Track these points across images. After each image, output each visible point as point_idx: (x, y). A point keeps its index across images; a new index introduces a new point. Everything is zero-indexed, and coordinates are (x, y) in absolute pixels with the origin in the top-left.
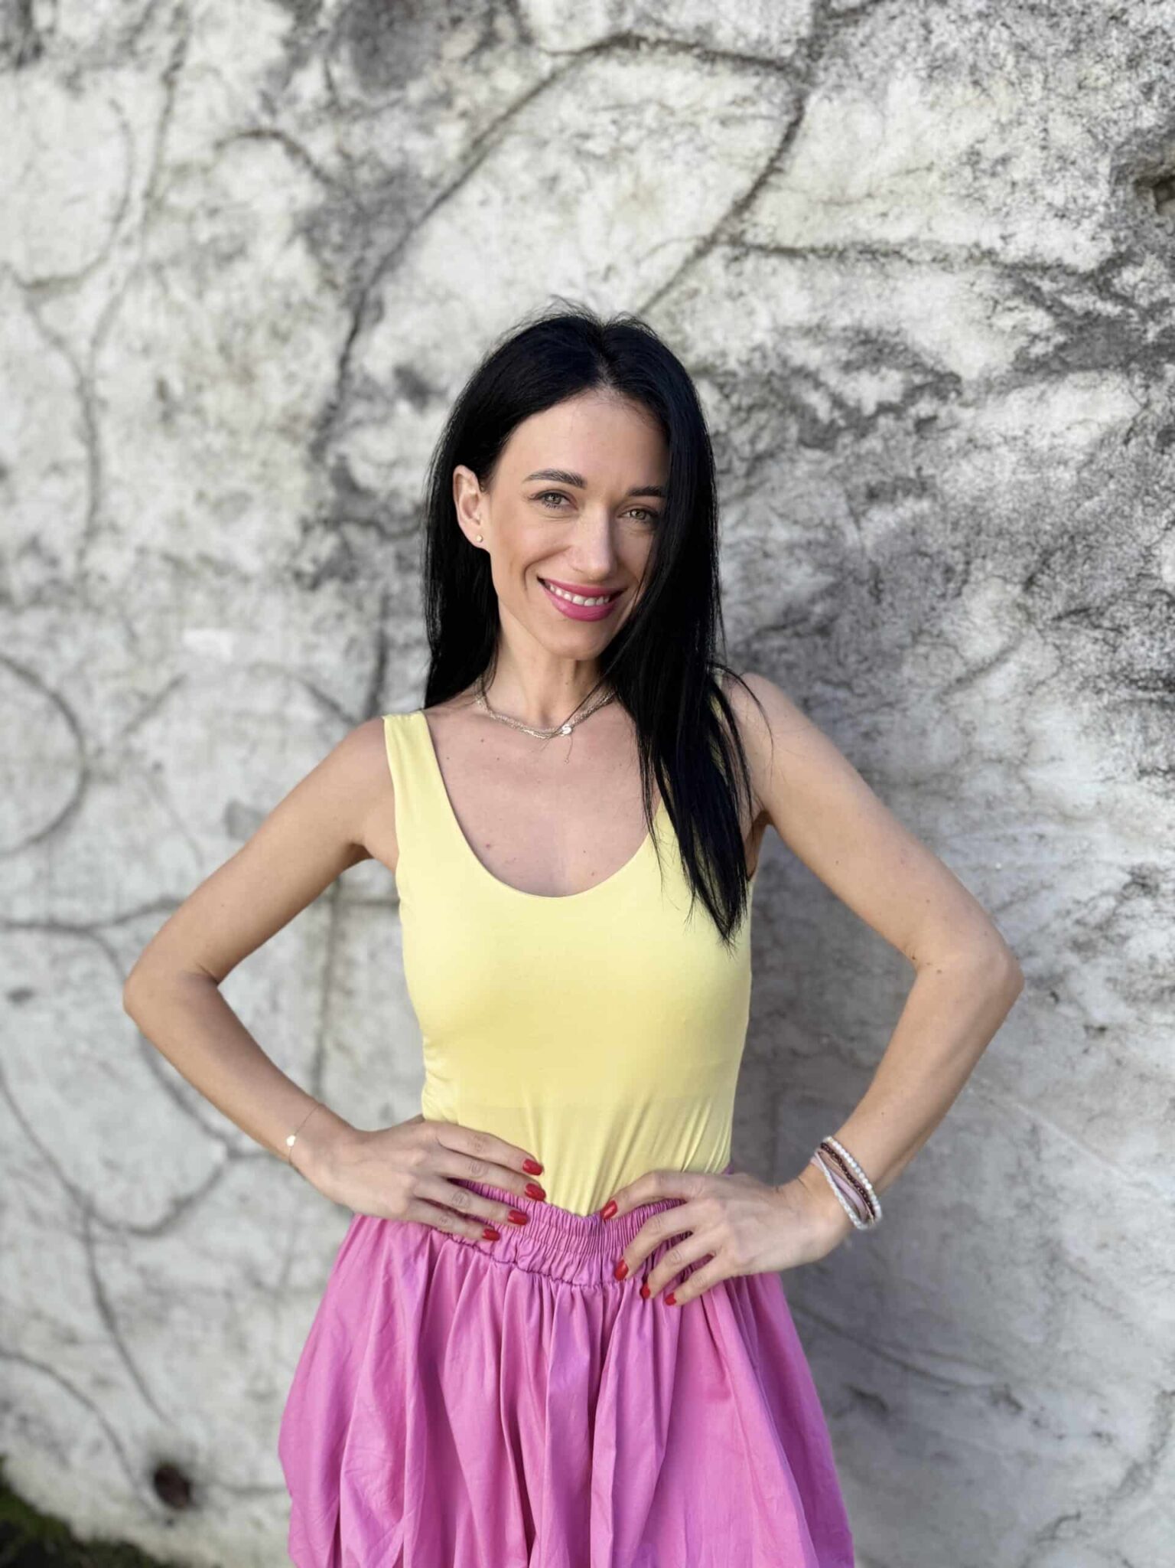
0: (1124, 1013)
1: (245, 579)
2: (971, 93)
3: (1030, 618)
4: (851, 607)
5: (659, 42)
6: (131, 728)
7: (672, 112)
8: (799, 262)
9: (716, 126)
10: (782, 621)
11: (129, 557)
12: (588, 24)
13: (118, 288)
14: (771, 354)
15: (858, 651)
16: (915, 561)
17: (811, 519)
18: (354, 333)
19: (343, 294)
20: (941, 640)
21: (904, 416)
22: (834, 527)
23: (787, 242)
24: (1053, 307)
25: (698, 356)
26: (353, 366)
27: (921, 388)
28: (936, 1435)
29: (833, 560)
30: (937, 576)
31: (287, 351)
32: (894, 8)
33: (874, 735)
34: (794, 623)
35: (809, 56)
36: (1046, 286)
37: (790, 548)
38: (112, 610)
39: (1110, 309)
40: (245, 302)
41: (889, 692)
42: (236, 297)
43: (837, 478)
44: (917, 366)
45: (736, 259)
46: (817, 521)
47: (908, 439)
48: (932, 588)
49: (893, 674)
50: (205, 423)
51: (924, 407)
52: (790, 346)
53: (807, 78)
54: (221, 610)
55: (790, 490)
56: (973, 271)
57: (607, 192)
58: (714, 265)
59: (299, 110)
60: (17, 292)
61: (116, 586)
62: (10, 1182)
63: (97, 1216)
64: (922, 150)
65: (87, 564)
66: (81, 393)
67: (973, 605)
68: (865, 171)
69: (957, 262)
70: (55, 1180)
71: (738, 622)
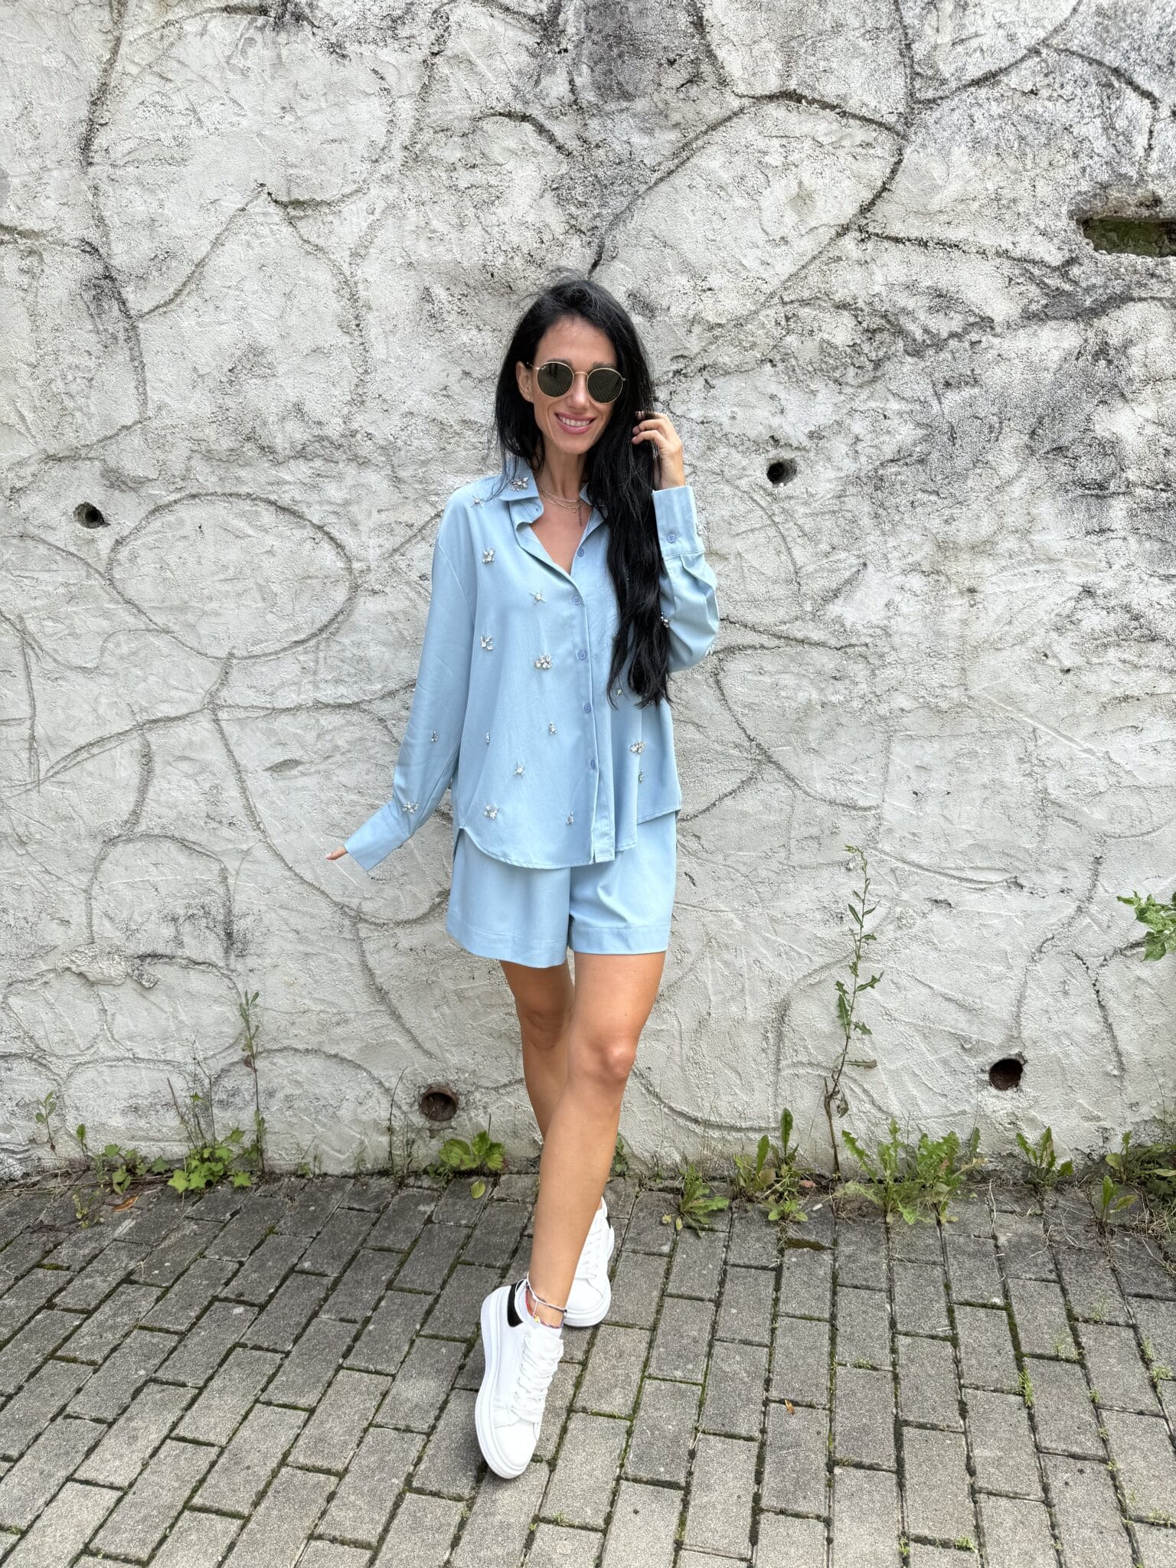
0: (1080, 661)
2: (995, 159)
3: (1033, 452)
4: (938, 448)
5: (811, 102)
6: (398, 550)
7: (821, 146)
8: (901, 246)
9: (850, 159)
10: (897, 457)
12: (766, 82)
14: (884, 298)
15: (943, 473)
16: (973, 422)
17: (913, 397)
18: (595, 265)
19: (585, 238)
20: (988, 466)
21: (963, 340)
22: (926, 402)
23: (893, 234)
24: (1041, 285)
25: (840, 297)
27: (972, 325)
29: (924, 421)
30: (985, 430)
32: (953, 104)
33: (951, 521)
34: (904, 458)
35: (906, 124)
36: (1036, 272)
37: (900, 414)
39: (1067, 287)
41: (960, 496)
43: (926, 373)
44: (969, 311)
45: (862, 240)
46: (916, 398)
47: (966, 353)
48: (982, 436)
49: (962, 485)
51: (974, 336)
52: (895, 295)
53: (904, 137)
55: (899, 379)
56: (998, 260)
57: (781, 190)
58: (849, 243)
59: (547, 103)
60: (272, 208)
61: (383, 443)
62: (273, 915)
63: (366, 921)
64: (969, 188)
65: (355, 426)
66: (342, 292)
67: (1004, 446)
68: (939, 196)
69: (990, 255)
70: (323, 903)
71: (870, 457)
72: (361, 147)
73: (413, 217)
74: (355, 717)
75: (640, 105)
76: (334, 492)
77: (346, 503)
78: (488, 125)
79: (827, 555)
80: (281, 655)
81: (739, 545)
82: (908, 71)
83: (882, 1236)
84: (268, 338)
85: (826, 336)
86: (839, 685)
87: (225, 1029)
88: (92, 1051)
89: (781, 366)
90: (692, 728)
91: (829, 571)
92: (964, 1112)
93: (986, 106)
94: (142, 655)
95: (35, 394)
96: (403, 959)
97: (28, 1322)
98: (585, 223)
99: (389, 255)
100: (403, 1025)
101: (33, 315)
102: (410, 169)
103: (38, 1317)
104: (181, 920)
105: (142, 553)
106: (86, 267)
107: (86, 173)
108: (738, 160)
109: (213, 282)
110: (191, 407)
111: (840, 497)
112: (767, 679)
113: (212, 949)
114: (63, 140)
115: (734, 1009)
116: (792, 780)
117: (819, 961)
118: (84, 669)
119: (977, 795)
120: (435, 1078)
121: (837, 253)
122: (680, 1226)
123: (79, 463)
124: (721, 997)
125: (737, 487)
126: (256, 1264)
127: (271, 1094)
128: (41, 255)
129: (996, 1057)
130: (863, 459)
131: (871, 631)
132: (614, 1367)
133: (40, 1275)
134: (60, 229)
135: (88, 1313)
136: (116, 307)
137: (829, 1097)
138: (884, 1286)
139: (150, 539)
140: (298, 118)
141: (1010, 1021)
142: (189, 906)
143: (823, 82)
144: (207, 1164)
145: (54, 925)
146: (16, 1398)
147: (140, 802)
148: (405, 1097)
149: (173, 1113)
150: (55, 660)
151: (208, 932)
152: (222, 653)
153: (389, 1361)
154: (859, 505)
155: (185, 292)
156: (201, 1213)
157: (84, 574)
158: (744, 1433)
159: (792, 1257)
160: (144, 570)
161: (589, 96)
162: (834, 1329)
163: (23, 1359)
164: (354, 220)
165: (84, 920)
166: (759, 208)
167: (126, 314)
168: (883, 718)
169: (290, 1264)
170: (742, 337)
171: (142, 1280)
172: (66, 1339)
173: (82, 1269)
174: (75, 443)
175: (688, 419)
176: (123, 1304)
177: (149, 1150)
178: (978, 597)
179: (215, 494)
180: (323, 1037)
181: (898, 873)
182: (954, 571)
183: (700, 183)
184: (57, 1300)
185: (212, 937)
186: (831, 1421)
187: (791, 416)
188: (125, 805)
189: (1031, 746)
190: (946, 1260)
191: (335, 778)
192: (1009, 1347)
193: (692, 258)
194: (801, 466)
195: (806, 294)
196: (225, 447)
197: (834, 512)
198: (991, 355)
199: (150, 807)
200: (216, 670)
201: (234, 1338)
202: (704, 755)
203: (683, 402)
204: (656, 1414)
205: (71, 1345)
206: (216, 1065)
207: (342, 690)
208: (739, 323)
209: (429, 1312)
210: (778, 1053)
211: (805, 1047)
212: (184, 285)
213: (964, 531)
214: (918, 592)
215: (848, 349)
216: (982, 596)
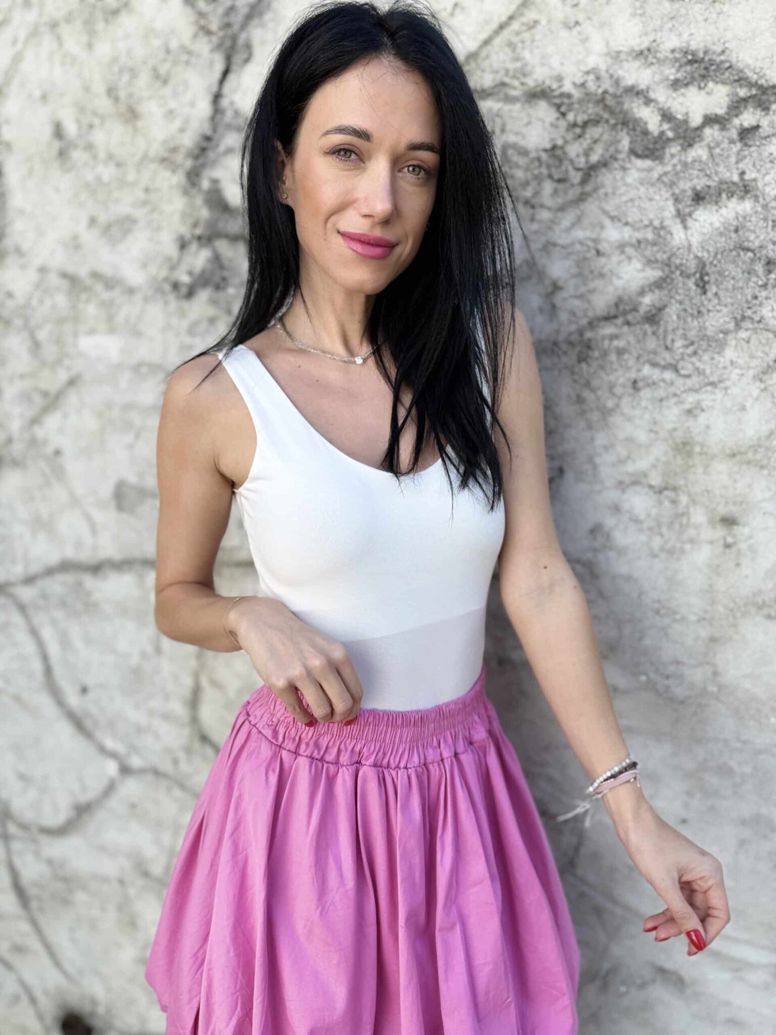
1: (131, 291)
4: (678, 297)
6: (35, 421)
10: (613, 312)
11: (32, 275)
13: (19, 46)
14: (603, 74)
15: (685, 337)
16: (739, 255)
17: (641, 221)
18: (226, 73)
19: (215, 39)
20: (761, 326)
21: (728, 126)
22: (663, 227)
25: (536, 80)
26: (225, 102)
27: (745, 100)
28: (728, 1004)
29: (659, 256)
30: (760, 268)
31: (167, 91)
33: (697, 412)
34: (625, 313)
37: (621, 247)
38: (18, 322)
40: (129, 51)
41: (712, 373)
42: (122, 46)
43: (664, 183)
44: (741, 80)
46: (646, 222)
47: (732, 146)
48: (754, 279)
49: (716, 356)
50: (95, 157)
51: (748, 118)
52: (621, 68)
54: (110, 319)
55: (621, 195)
71: (573, 313)
85: (512, 138)
96: (42, 867)
121: (534, 15)
130: (563, 316)
148: (49, 1012)
178: (740, 531)
182: (701, 488)
213: (718, 429)
214: (642, 517)
215: (544, 156)
216: (746, 531)
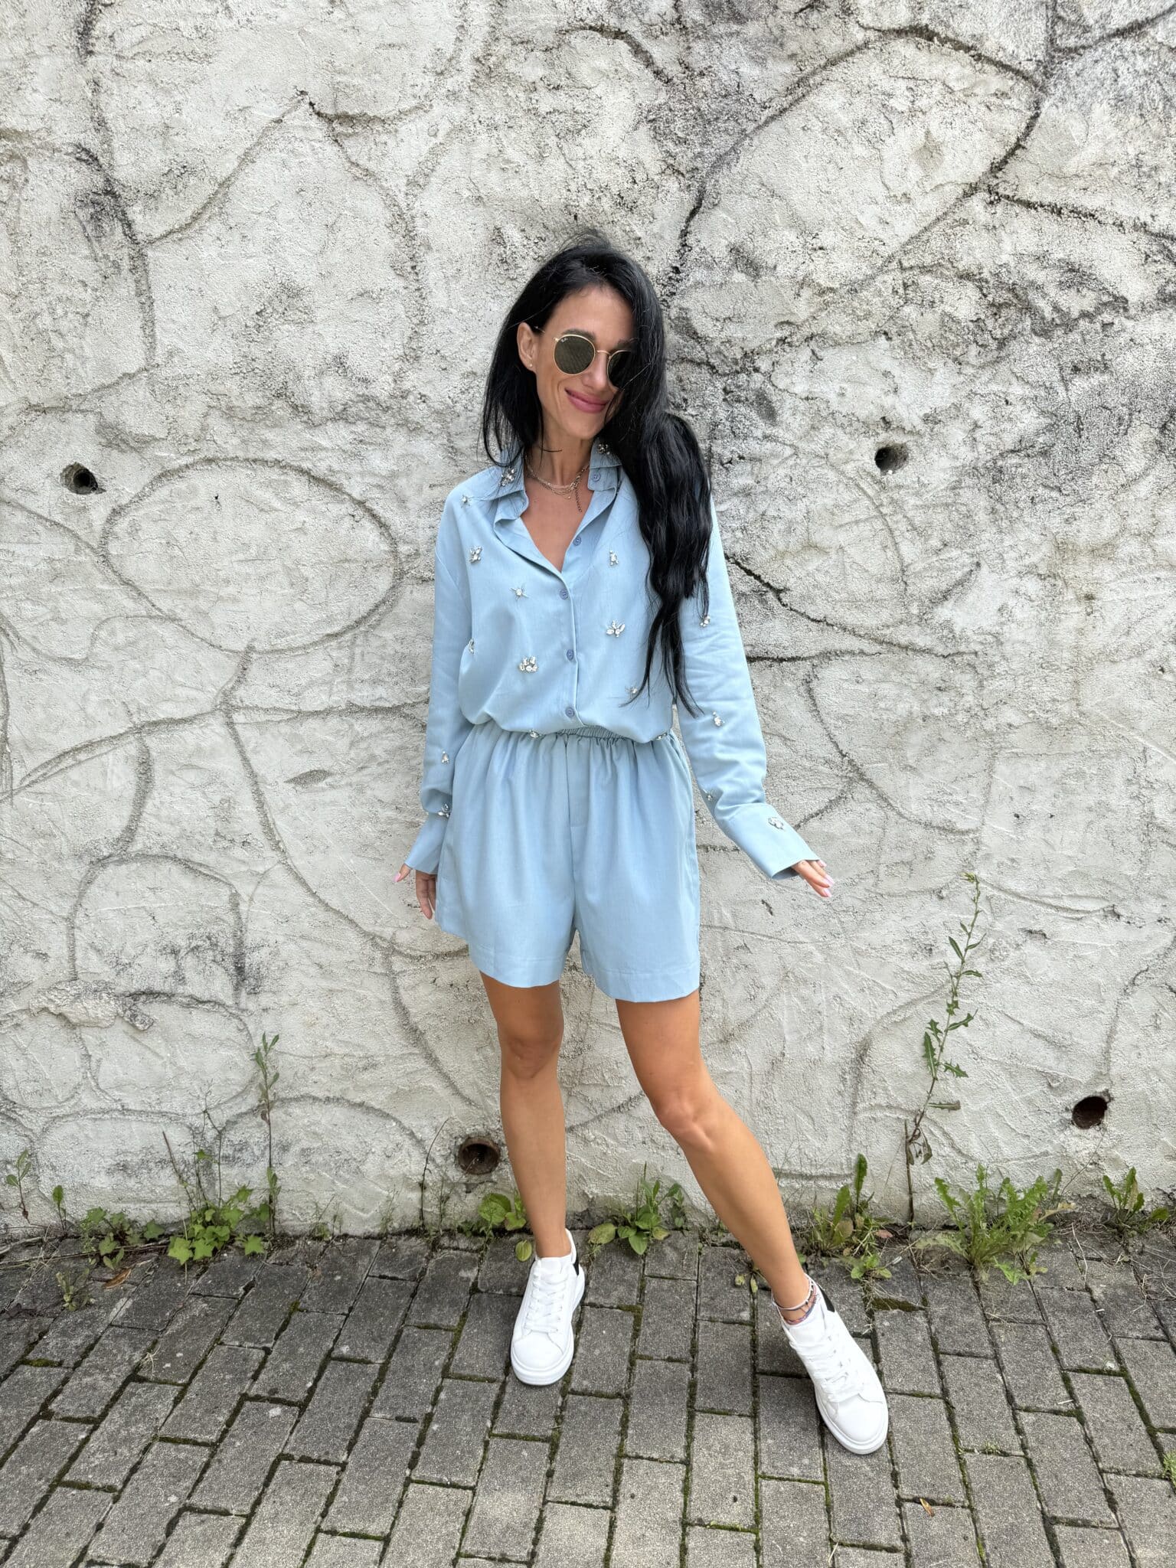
2: (1138, 121)
3: (1162, 449)
4: (1062, 439)
5: (944, 41)
7: (952, 92)
8: (1033, 211)
9: (984, 109)
10: (1018, 447)
12: (895, 14)
14: (1012, 269)
15: (1066, 467)
16: (1101, 412)
17: (1038, 382)
18: (693, 213)
20: (1115, 461)
21: (1095, 320)
22: (1051, 388)
23: (1024, 198)
25: (964, 265)
26: (691, 240)
27: (1105, 304)
29: (1049, 409)
30: (1114, 422)
32: (1097, 54)
33: (1072, 520)
34: (1026, 448)
35: (1045, 74)
37: (1024, 400)
41: (1083, 493)
43: (1053, 356)
44: (1103, 289)
45: (991, 203)
47: (1097, 335)
48: (1111, 429)
49: (1086, 481)
51: (1106, 317)
52: (1024, 266)
53: (1043, 89)
55: (1025, 362)
56: (1136, 234)
57: (906, 139)
58: (977, 205)
59: (646, 19)
60: (314, 122)
61: (438, 406)
62: (292, 946)
63: (400, 953)
64: (1109, 152)
65: (407, 385)
66: (396, 227)
67: (1132, 440)
68: (1075, 159)
69: (1127, 227)
70: (351, 934)
71: (989, 446)
72: (424, 55)
73: (484, 144)
74: (396, 723)
75: (752, 29)
76: (379, 462)
77: (393, 475)
78: (577, 40)
79: (938, 552)
80: (311, 650)
81: (842, 538)
82: (1050, 13)
83: (972, 1292)
84: (304, 276)
85: (948, 309)
86: (945, 698)
87: (234, 1076)
88: (72, 1102)
89: (896, 341)
90: (777, 740)
91: (939, 570)
92: (1046, 1154)
93: (1131, 60)
94: (142, 645)
95: (15, 330)
96: (441, 996)
97: (22, 1437)
98: (684, 162)
99: (454, 185)
100: (440, 1070)
101: (13, 234)
102: (480, 85)
103: (34, 1430)
104: (182, 953)
105: (144, 526)
106: (82, 179)
107: (84, 64)
108: (857, 100)
109: (240, 205)
110: (210, 355)
111: (954, 488)
112: (864, 688)
113: (220, 986)
114: (56, 21)
115: (811, 1049)
116: (886, 800)
117: (904, 997)
118: (69, 661)
119: (1081, 818)
120: (473, 1126)
121: (963, 215)
122: (755, 1289)
123: (69, 415)
124: (796, 1036)
125: (843, 473)
126: (286, 1350)
127: (285, 1148)
128: (25, 161)
129: (1081, 1095)
130: (981, 448)
131: (981, 638)
132: (722, 1466)
133: (28, 1374)
134: (49, 131)
135: (95, 1423)
136: (119, 229)
137: (910, 1140)
138: (989, 1352)
139: (156, 509)
140: (350, 15)
141: (1099, 1058)
142: (192, 937)
143: (958, 18)
144: (211, 1228)
145: (28, 959)
146: (22, 1540)
147: (136, 817)
148: (442, 1150)
149: (169, 1171)
150: (34, 649)
151: (214, 966)
152: (241, 646)
153: (465, 1469)
154: (975, 499)
155: (206, 216)
156: (209, 1287)
157: (72, 548)
158: (885, 1543)
159: (884, 1321)
160: (146, 546)
161: (694, 14)
162: (949, 1407)
163: (24, 1487)
164: (413, 142)
165: (65, 951)
166: (881, 159)
167: (132, 238)
168: (989, 734)
169: (325, 1350)
170: (856, 304)
171: (152, 1377)
172: (73, 1458)
173: (78, 1364)
174: (64, 391)
175: (791, 394)
176: (135, 1408)
177: (140, 1213)
178: (1096, 604)
179: (232, 459)
180: (348, 1084)
181: (993, 901)
182: (1071, 575)
183: (817, 126)
184: (53, 1406)
185: (219, 971)
186: (974, 1521)
187: (906, 395)
188: (116, 821)
189: (1140, 768)
190: (1045, 1318)
191: (369, 792)
192: (1139, 1421)
193: (802, 210)
194: (914, 452)
195: (928, 260)
196: (250, 403)
197: (947, 505)
198: (1123, 339)
199: (148, 820)
200: (233, 664)
201: (276, 1449)
202: (789, 772)
203: (787, 374)
204: (782, 1524)
205: (79, 1465)
206: (220, 1117)
207: (381, 691)
208: (854, 289)
209: (498, 1404)
210: (855, 1095)
211: (885, 1089)
212: (204, 207)
213: (1085, 532)
214: (1033, 597)
215: (971, 325)
216: (1100, 603)
